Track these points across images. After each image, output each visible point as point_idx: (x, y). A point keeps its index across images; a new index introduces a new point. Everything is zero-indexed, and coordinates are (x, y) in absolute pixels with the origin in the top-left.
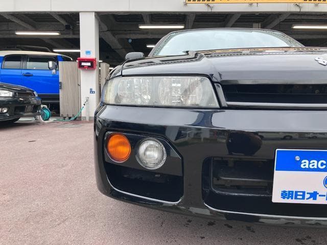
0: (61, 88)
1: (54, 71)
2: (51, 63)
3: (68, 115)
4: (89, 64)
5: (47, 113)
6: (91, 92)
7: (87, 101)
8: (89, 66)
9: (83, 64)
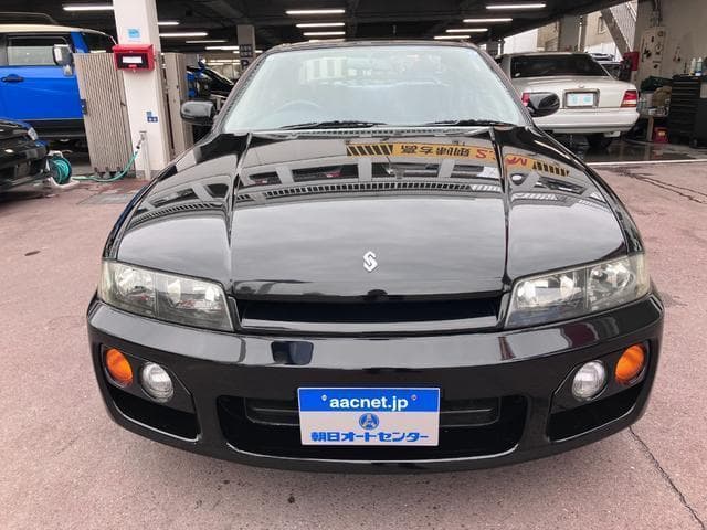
0: (86, 113)
1: (68, 68)
2: (58, 49)
3: (107, 169)
4: (138, 60)
5: (63, 165)
6: (151, 118)
7: (143, 139)
8: (138, 65)
9: (126, 60)
